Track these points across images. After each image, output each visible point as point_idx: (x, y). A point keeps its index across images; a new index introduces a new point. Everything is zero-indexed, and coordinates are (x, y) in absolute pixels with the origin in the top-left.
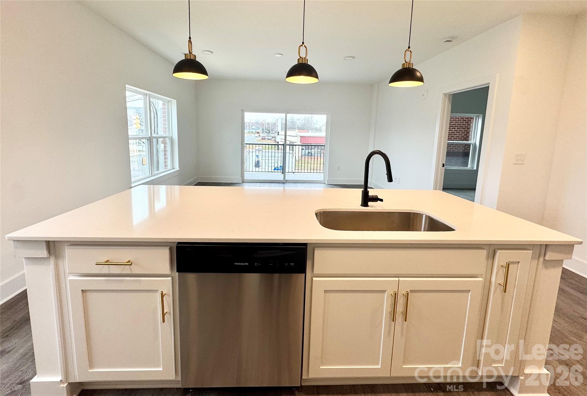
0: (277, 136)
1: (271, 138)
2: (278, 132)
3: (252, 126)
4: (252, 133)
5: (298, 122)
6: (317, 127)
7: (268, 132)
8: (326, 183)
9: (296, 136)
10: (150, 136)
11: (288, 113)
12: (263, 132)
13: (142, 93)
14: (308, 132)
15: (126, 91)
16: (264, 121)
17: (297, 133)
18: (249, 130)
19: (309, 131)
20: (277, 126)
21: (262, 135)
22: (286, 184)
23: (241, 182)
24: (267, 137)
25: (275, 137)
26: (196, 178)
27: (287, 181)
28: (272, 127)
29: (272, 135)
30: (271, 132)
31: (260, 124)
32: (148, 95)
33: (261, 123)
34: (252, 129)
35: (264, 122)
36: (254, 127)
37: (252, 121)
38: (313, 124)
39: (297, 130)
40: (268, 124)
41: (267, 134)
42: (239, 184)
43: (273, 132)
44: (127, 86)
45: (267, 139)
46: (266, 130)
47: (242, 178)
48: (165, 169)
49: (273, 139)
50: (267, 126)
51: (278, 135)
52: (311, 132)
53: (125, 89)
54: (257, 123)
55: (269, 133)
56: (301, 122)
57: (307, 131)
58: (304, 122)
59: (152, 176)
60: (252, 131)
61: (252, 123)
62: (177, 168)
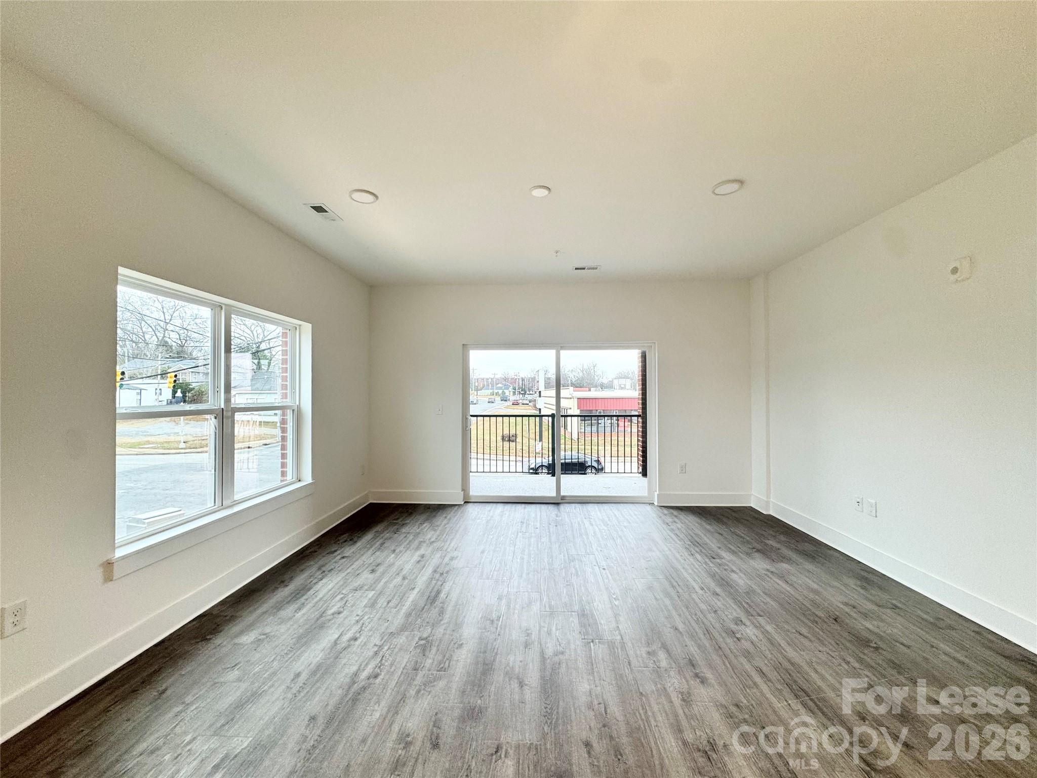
0: (538, 398)
1: (528, 402)
2: (540, 392)
3: (497, 384)
4: (496, 395)
5: (571, 375)
6: (604, 382)
7: (523, 392)
8: (656, 504)
9: (571, 398)
10: (223, 406)
11: (562, 348)
12: (514, 393)
13: (208, 303)
14: (590, 390)
15: (117, 284)
16: (516, 375)
17: (571, 393)
18: (491, 391)
19: (592, 389)
20: (538, 382)
21: (513, 398)
22: (562, 507)
23: (463, 503)
24: (521, 401)
25: (535, 401)
26: (363, 494)
27: (563, 498)
28: (529, 384)
29: (530, 397)
30: (528, 392)
31: (510, 379)
32: (223, 307)
33: (512, 379)
34: (496, 389)
35: (516, 377)
36: (500, 385)
37: (496, 377)
38: (596, 377)
39: (571, 388)
40: (523, 380)
41: (521, 396)
42: (457, 507)
43: (531, 392)
44: (121, 270)
45: (521, 405)
46: (519, 389)
47: (464, 495)
48: (282, 481)
49: (531, 404)
50: (521, 382)
51: (540, 396)
52: (596, 391)
53: (114, 280)
54: (505, 379)
55: (525, 394)
56: (576, 375)
57: (587, 389)
58: (581, 374)
59: (223, 507)
60: (496, 391)
61: (497, 379)
62: (308, 478)
